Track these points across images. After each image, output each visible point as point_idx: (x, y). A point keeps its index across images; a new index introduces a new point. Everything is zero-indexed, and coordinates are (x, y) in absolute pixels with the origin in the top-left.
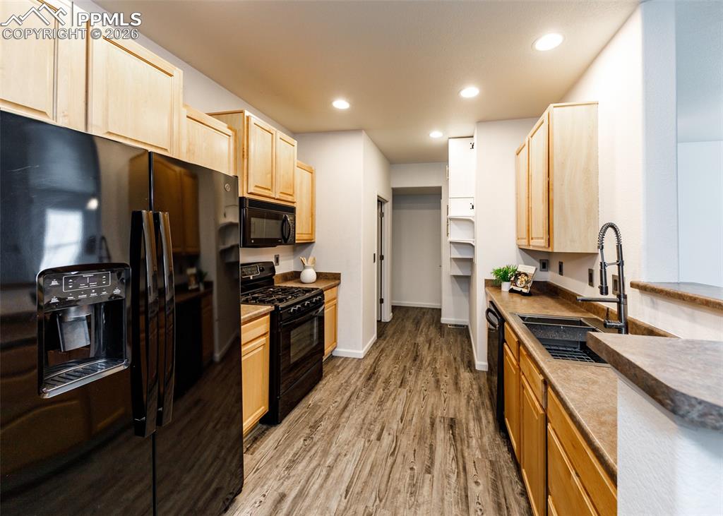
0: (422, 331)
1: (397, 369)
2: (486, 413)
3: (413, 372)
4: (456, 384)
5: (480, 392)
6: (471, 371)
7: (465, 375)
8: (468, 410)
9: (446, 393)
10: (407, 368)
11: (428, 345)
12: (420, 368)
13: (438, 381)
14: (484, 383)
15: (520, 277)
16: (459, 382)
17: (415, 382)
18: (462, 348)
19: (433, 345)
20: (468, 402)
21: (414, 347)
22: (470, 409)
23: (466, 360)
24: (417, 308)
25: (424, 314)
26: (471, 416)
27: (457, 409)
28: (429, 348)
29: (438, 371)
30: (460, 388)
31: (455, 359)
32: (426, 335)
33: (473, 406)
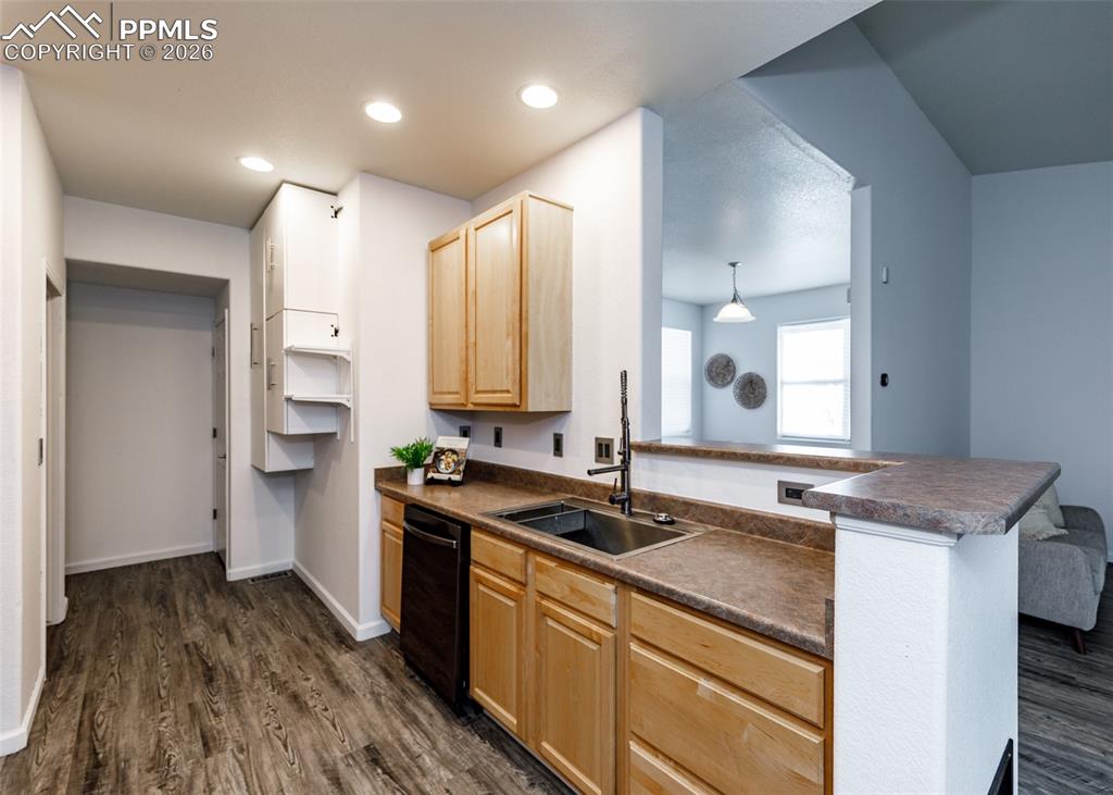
0: (187, 613)
1: (170, 720)
2: (418, 705)
3: (222, 706)
4: (336, 683)
5: (388, 676)
6: (352, 649)
7: (344, 661)
8: (387, 716)
9: (326, 709)
10: (200, 705)
11: (223, 637)
12: (234, 693)
13: (295, 698)
14: (385, 658)
15: (443, 457)
16: (340, 678)
17: (242, 724)
18: (308, 615)
19: (237, 634)
20: (378, 703)
21: (188, 653)
22: (388, 712)
23: (327, 633)
24: (139, 566)
25: (168, 574)
26: (397, 723)
27: (366, 726)
28: (231, 641)
29: (283, 679)
30: (347, 687)
31: (305, 640)
32: (206, 617)
33: (390, 704)
